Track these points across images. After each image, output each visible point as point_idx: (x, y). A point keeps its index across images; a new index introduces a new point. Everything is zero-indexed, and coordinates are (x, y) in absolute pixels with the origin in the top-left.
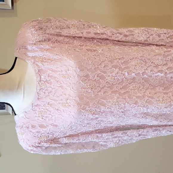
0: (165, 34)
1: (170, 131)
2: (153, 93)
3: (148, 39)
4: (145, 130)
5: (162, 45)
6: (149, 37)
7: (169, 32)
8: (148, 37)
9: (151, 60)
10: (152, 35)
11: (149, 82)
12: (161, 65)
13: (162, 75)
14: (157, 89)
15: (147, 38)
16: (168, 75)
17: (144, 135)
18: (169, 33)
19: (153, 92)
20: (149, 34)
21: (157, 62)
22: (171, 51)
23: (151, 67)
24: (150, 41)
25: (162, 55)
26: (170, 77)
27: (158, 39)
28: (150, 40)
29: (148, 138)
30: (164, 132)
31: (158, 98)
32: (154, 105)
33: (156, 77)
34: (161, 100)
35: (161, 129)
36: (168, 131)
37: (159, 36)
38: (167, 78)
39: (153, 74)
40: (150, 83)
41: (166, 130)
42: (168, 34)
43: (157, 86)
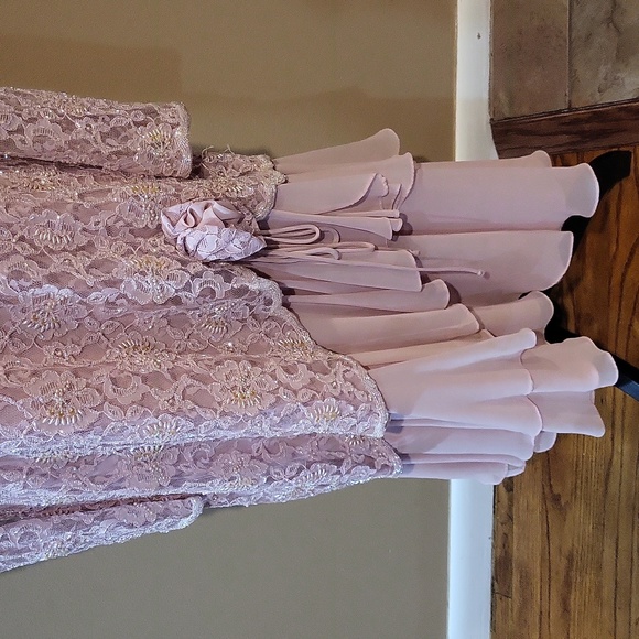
0: (95, 118)
1: (132, 526)
2: (20, 374)
3: (16, 138)
4: (15, 532)
5: (84, 166)
6: (20, 130)
7: (111, 112)
8: (15, 127)
9: (15, 228)
10: (32, 120)
11: (7, 324)
12: (64, 250)
13: (66, 292)
14: (48, 353)
15: (10, 133)
16: (94, 295)
17: (12, 551)
18: (112, 117)
19: (27, 365)
20: (19, 115)
21: (43, 237)
22: (110, 191)
23: (14, 259)
24: (26, 144)
25: (70, 207)
26: (100, 302)
27: (61, 139)
28: (23, 142)
29: (39, 562)
30: (103, 532)
31: (44, 391)
32: (23, 423)
33: (37, 300)
34: (58, 401)
35: (88, 518)
36: (119, 524)
37: (68, 126)
38: (89, 306)
39: (22, 288)
40: (12, 329)
41: (112, 523)
42: (107, 119)
43: (48, 343)
